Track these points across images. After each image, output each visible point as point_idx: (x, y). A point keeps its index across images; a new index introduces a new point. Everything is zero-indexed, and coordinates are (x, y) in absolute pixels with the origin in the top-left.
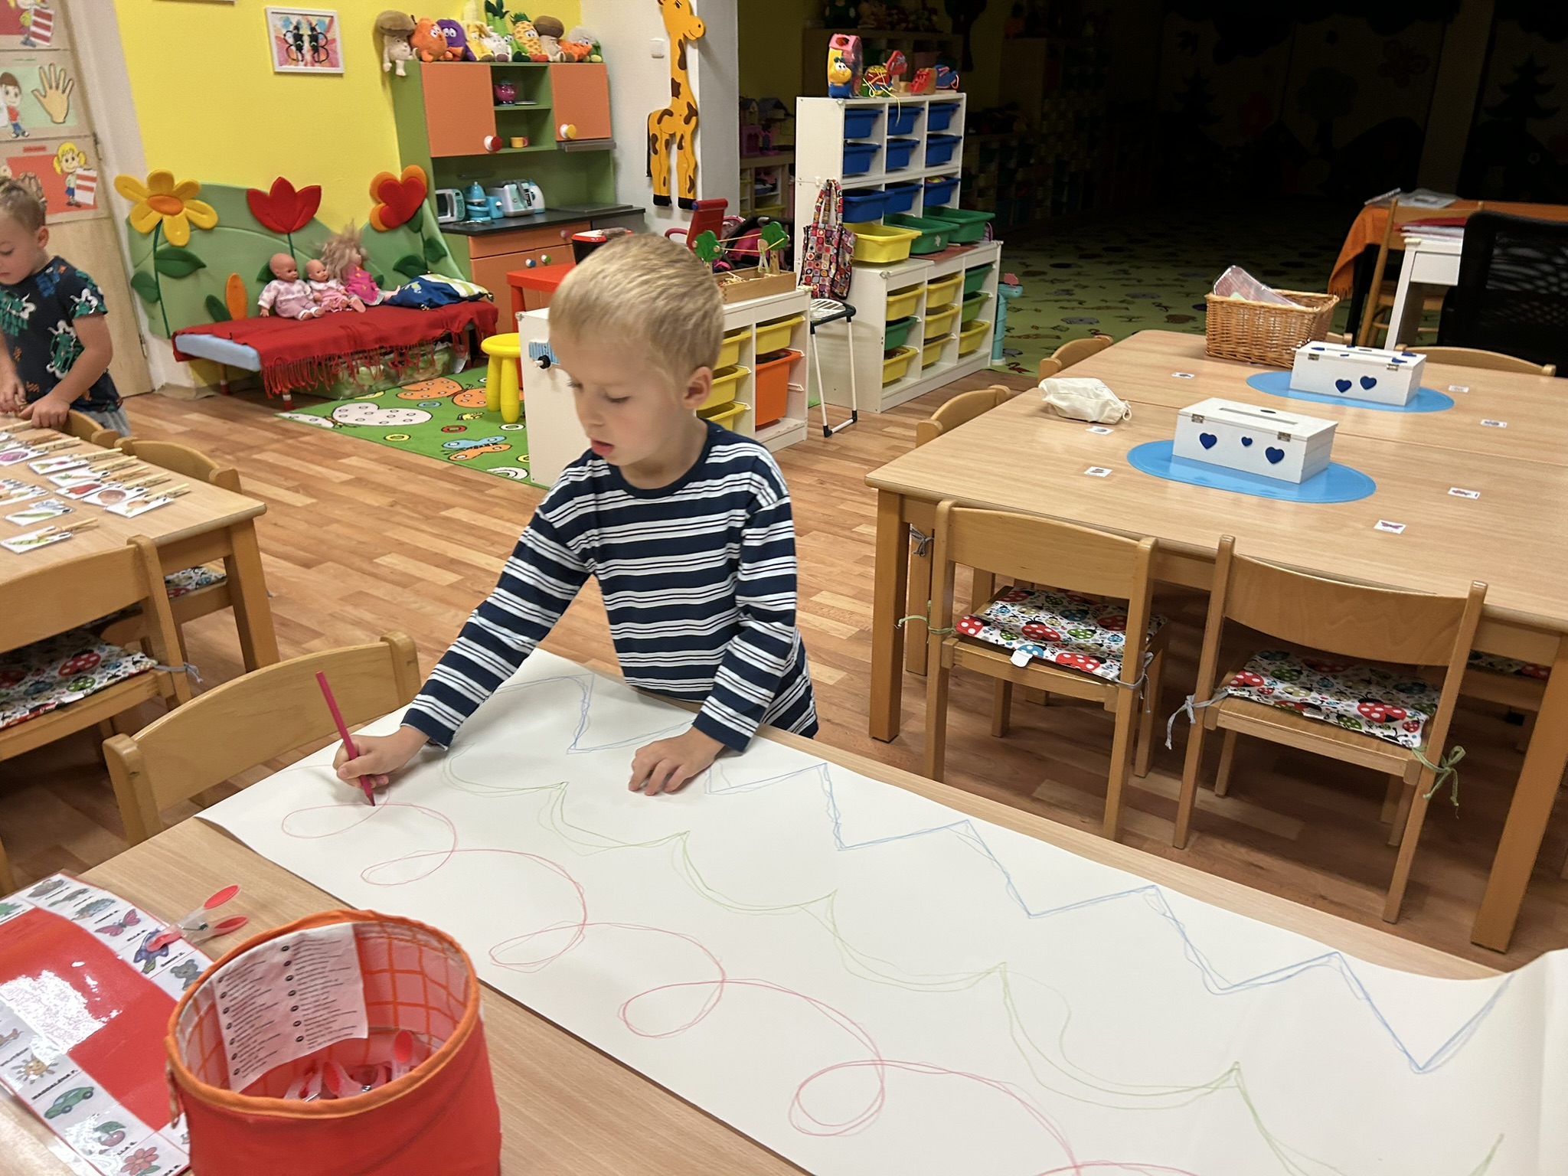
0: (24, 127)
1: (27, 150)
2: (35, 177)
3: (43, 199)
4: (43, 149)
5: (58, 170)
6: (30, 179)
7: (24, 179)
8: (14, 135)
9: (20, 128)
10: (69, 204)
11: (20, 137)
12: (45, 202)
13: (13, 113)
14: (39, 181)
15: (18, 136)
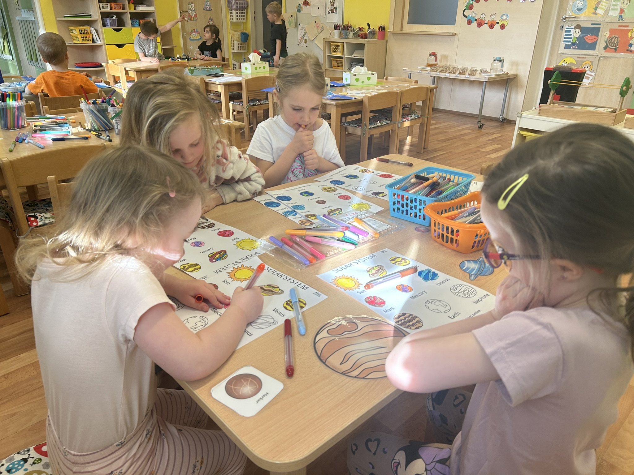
0: (623, 17)
1: (620, 26)
2: (618, 38)
3: (617, 47)
4: (628, 26)
5: (630, 36)
6: (616, 38)
7: (613, 38)
8: (618, 20)
9: (622, 17)
10: (627, 50)
11: (620, 21)
12: (618, 48)
13: (622, 11)
14: (619, 39)
15: (619, 20)
